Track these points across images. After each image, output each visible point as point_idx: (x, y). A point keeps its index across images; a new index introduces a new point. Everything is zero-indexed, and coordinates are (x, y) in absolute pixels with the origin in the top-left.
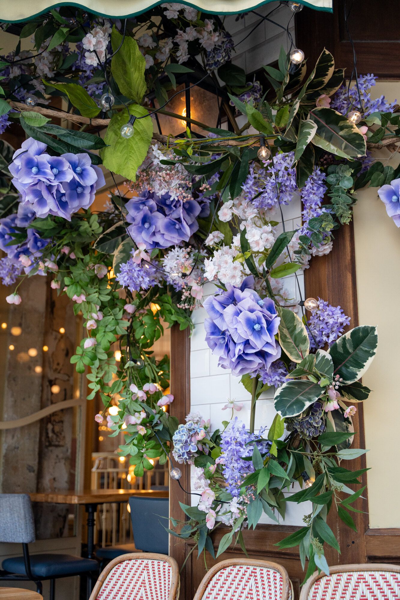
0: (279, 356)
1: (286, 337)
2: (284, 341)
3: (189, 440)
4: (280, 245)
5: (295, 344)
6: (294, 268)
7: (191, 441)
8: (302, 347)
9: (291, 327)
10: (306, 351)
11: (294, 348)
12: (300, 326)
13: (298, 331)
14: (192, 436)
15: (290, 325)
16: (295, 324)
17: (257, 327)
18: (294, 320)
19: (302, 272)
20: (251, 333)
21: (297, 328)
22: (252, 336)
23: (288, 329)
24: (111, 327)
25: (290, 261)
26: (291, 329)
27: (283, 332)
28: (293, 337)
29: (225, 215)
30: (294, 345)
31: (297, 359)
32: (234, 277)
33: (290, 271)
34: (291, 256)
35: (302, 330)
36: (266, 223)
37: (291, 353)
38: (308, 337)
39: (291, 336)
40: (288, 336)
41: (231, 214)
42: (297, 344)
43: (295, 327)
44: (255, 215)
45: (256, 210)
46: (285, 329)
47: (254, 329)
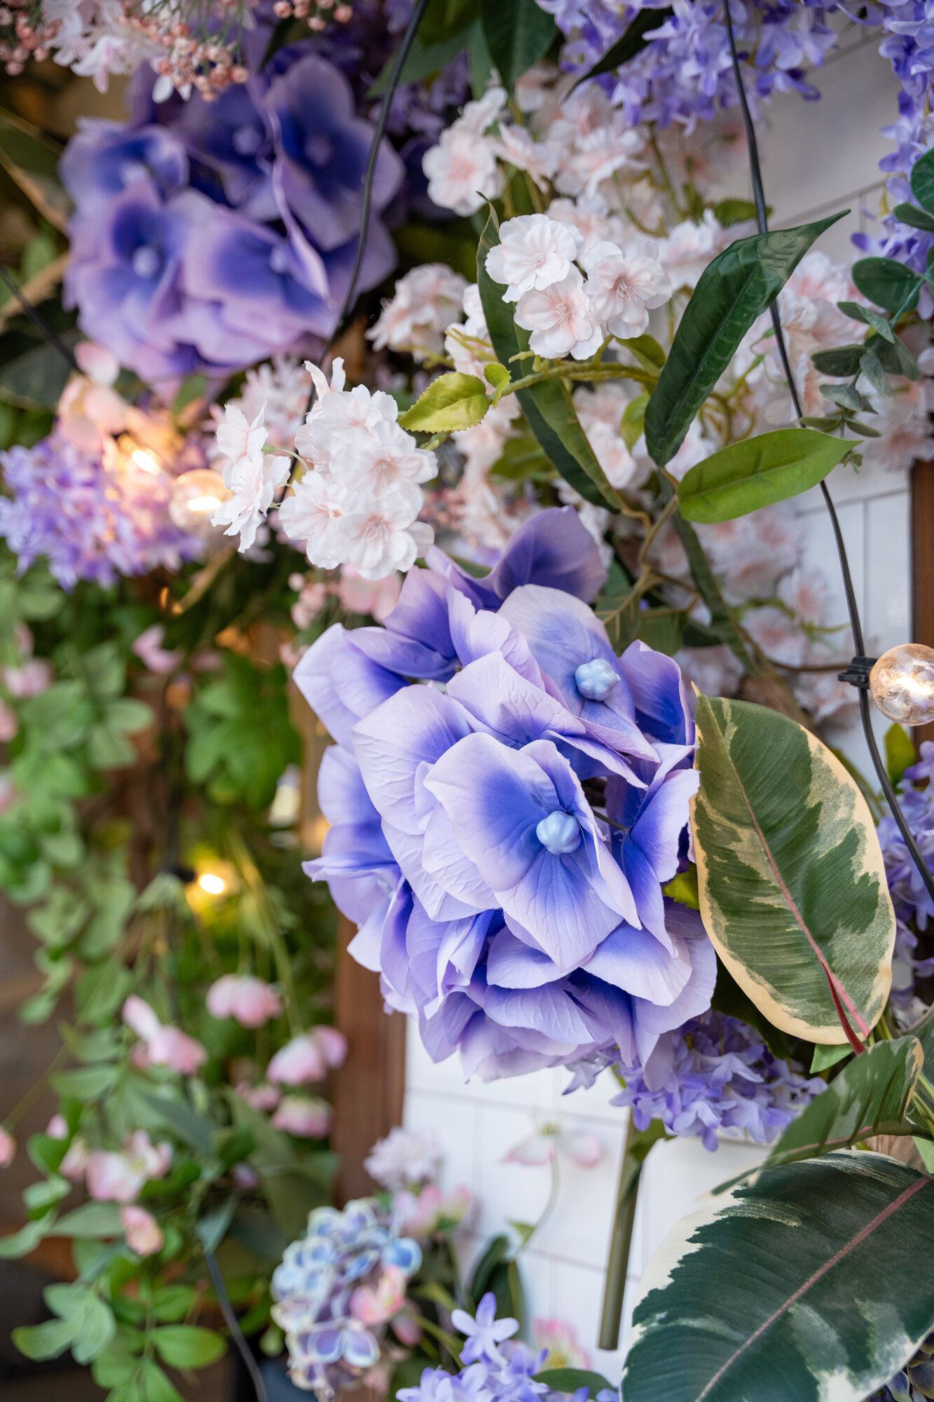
0: (701, 1003)
1: (751, 879)
2: (732, 908)
3: (337, 1306)
4: (717, 319)
5: (809, 922)
6: (811, 462)
7: (348, 1312)
8: (848, 944)
9: (784, 820)
10: (871, 971)
11: (796, 946)
12: (841, 814)
13: (827, 843)
14: (357, 1283)
15: (778, 806)
16: (811, 802)
17: (553, 830)
18: (807, 777)
19: (900, 481)
20: (517, 867)
21: (825, 823)
22: (523, 889)
23: (769, 831)
24: (69, 733)
25: (794, 416)
26: (784, 833)
27: (730, 854)
28: (800, 876)
29: (463, 171)
30: (799, 926)
31: (814, 1020)
32: (375, 524)
33: (785, 476)
34: (801, 388)
35: (853, 842)
36: (695, 212)
37: (780, 983)
38: (884, 889)
39: (787, 873)
40: (768, 872)
41: (491, 166)
42: (822, 926)
43: (810, 821)
44: (619, 161)
45: (631, 139)
46: (745, 834)
47: (536, 848)
